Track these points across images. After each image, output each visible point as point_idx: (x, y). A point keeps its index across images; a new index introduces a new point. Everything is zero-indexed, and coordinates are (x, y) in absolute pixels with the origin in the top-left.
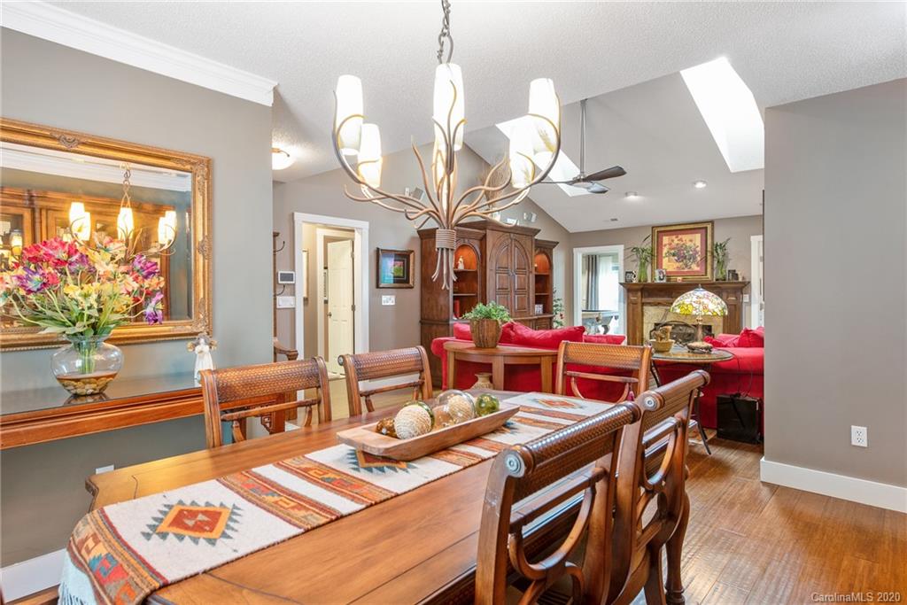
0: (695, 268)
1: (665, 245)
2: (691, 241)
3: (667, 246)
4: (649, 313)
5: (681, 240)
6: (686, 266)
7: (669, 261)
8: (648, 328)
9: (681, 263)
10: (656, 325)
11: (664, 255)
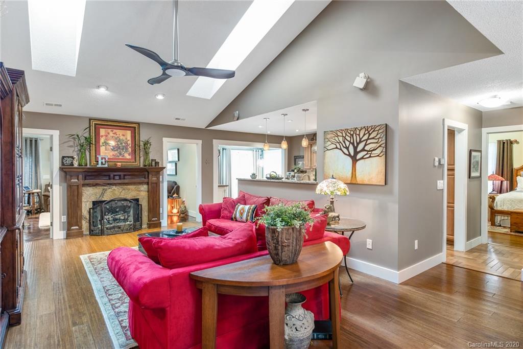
0: (128, 157)
1: (102, 136)
2: (123, 135)
3: (104, 137)
4: (88, 193)
5: (115, 133)
6: (120, 154)
7: (106, 149)
8: (86, 206)
9: (116, 152)
10: (94, 203)
11: (101, 144)
